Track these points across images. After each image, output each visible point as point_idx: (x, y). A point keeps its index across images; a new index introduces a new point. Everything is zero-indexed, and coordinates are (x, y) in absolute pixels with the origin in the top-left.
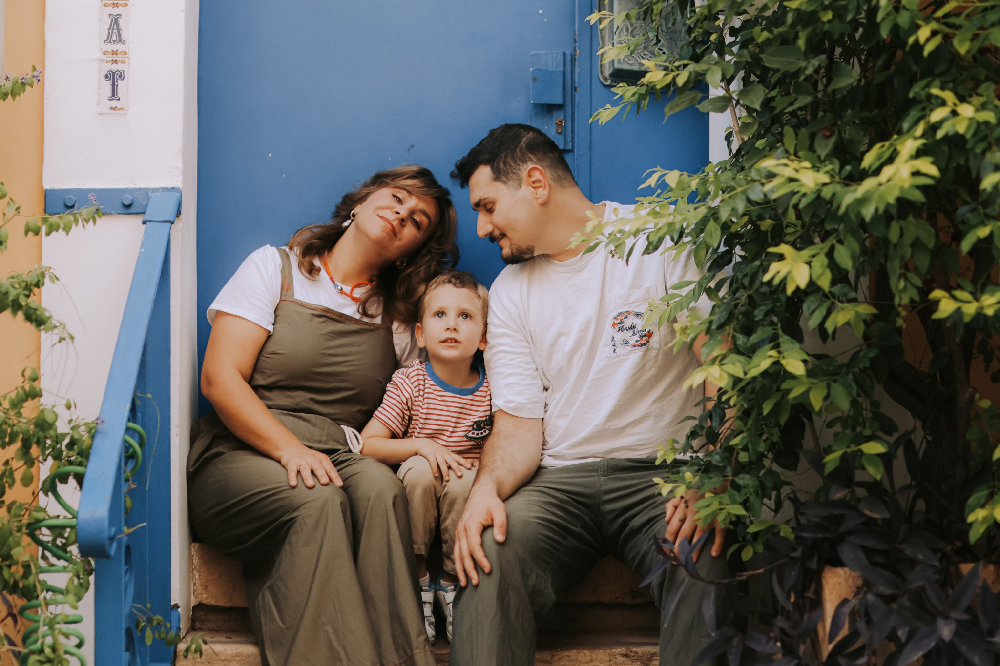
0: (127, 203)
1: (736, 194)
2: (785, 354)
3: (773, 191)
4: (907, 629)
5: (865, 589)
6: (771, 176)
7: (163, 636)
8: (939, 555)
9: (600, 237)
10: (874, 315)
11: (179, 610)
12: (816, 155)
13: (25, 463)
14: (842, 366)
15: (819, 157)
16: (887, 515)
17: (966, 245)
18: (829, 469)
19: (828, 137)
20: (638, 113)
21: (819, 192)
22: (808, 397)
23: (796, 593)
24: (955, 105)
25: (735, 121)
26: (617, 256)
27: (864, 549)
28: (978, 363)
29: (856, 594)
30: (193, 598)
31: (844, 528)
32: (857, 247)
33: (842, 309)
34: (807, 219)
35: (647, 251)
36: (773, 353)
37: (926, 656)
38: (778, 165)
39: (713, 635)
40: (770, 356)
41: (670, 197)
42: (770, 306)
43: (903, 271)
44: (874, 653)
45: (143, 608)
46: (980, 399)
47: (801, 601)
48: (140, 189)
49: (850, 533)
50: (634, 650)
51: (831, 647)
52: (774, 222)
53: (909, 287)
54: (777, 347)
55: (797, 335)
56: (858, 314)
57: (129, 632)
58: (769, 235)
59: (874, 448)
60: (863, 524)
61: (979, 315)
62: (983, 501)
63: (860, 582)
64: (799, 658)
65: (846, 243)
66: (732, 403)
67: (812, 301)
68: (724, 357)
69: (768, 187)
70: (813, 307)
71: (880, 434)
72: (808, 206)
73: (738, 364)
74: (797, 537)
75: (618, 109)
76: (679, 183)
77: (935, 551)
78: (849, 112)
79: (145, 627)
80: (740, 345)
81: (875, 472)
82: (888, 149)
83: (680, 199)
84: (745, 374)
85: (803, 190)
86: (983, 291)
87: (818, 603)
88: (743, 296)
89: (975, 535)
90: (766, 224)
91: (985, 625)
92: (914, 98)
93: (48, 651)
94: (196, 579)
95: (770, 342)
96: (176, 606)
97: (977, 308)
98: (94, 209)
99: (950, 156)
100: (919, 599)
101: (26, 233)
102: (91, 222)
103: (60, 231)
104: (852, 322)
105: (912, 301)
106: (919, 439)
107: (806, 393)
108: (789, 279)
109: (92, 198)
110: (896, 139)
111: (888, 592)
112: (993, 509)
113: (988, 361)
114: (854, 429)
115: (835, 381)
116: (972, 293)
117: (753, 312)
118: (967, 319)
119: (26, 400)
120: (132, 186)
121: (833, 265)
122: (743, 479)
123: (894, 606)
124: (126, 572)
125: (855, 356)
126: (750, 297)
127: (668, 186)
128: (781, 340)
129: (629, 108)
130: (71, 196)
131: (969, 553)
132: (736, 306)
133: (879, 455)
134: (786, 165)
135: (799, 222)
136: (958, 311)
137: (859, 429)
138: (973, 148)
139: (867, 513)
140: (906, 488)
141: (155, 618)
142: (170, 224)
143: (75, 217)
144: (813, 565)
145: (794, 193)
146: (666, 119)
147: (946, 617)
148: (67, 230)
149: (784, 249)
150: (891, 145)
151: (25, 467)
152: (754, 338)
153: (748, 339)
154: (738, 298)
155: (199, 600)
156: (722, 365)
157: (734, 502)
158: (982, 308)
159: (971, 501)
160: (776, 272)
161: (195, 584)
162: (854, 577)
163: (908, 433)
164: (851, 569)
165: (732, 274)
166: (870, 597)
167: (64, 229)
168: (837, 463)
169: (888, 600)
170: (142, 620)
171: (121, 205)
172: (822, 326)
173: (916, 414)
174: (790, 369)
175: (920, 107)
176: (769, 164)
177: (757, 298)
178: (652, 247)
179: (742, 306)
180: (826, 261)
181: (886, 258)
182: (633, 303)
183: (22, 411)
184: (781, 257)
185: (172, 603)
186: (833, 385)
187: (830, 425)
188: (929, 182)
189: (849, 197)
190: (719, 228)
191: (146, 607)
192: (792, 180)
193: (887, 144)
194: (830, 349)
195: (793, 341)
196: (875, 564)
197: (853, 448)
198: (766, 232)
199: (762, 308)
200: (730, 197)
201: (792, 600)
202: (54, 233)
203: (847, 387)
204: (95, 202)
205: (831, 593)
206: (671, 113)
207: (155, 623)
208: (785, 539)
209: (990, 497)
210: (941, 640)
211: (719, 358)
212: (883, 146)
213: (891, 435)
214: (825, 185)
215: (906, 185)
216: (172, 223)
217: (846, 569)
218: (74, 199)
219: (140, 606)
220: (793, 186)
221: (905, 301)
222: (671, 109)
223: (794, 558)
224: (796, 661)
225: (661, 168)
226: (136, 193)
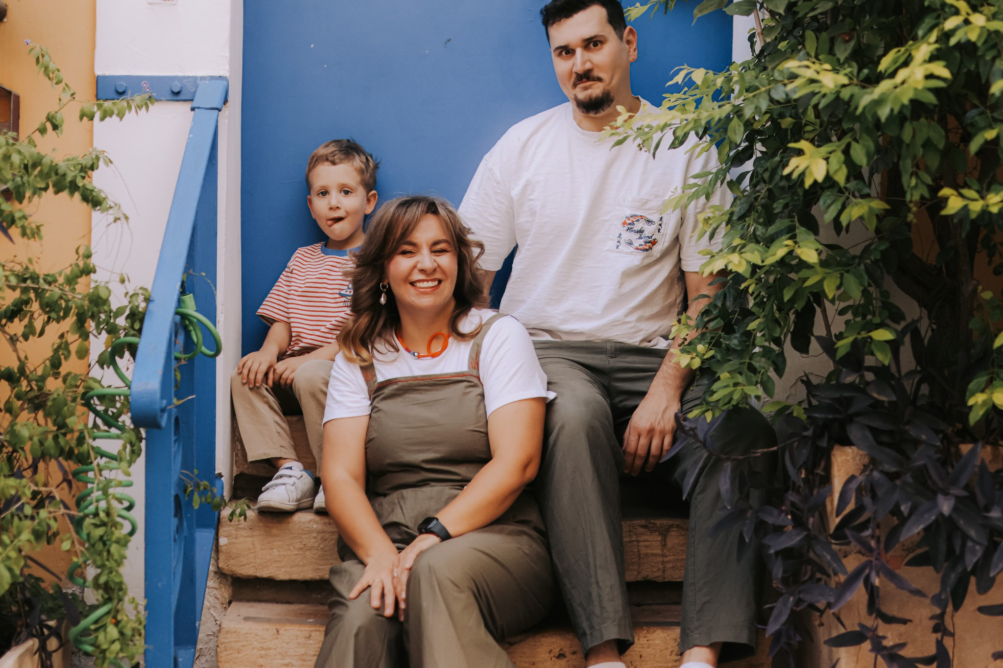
0: (176, 90)
1: (760, 93)
2: (801, 244)
3: (794, 91)
4: (909, 504)
5: (871, 467)
6: (793, 77)
7: (209, 500)
8: (941, 436)
9: (630, 132)
10: (886, 210)
11: (223, 479)
12: (835, 58)
13: (80, 337)
14: (854, 257)
15: (838, 60)
16: (894, 398)
17: (974, 146)
18: (840, 354)
19: (847, 42)
20: (665, 13)
21: (838, 92)
22: (822, 286)
23: (806, 470)
24: (968, 14)
25: (758, 23)
26: (644, 149)
27: (872, 429)
28: (981, 258)
29: (863, 471)
30: (235, 468)
31: (852, 410)
32: (871, 145)
33: (856, 204)
34: (825, 119)
35: (673, 146)
36: (790, 242)
37: (926, 529)
38: (799, 67)
39: (729, 508)
40: (787, 246)
41: (696, 95)
42: (788, 200)
43: (915, 169)
44: (878, 526)
45: (191, 475)
46: (983, 291)
47: (811, 477)
48: (188, 77)
49: (858, 414)
50: (652, 521)
51: (838, 520)
52: (794, 121)
53: (920, 185)
54: (793, 237)
55: (812, 226)
56: (871, 209)
57: (177, 497)
58: (789, 132)
59: (882, 335)
60: (870, 406)
61: (985, 213)
62: (983, 386)
63: (866, 460)
64: (808, 529)
65: (861, 141)
66: (750, 290)
67: (829, 195)
68: (744, 246)
69: (790, 87)
70: (829, 202)
71: (888, 322)
72: (827, 106)
73: (756, 252)
74: (809, 417)
75: (646, 8)
76: (705, 81)
77: (937, 432)
78: (868, 17)
79: (192, 492)
80: (759, 236)
81: (884, 358)
82: (904, 54)
83: (705, 97)
84: (763, 262)
85: (823, 91)
86: (988, 190)
87: (827, 479)
88: (763, 189)
89: (974, 417)
90: (787, 122)
91: (982, 501)
92: (929, 6)
93: (102, 515)
94: (238, 450)
95: (788, 233)
96: (220, 475)
97: (983, 206)
98: (147, 96)
99: (961, 62)
100: (921, 475)
101: (81, 118)
102: (144, 108)
103: (114, 116)
104: (866, 216)
105: (922, 197)
106: (925, 328)
107: (820, 283)
108: (807, 173)
109: (145, 85)
110: (911, 45)
111: (894, 469)
112: (992, 393)
113: (991, 255)
114: (864, 317)
115: (848, 272)
116: (978, 192)
117: (773, 204)
118: (973, 216)
119: (81, 276)
120: (181, 74)
121: (849, 161)
122: (759, 362)
123: (898, 482)
124: (176, 441)
125: (866, 249)
126: (769, 190)
127: (695, 83)
128: (797, 231)
129: (656, 8)
130: (122, 83)
131: (968, 434)
132: (756, 199)
133: (887, 342)
134: (808, 67)
135: (818, 120)
136: (966, 207)
137: (869, 317)
138: (983, 56)
139: (875, 395)
140: (911, 373)
141: (202, 483)
142: (217, 111)
143: (128, 103)
144: (824, 443)
145: (814, 94)
146: (695, 21)
147: (946, 494)
148: (121, 116)
149: (803, 145)
150: (907, 50)
151: (80, 340)
152: (772, 229)
153: (767, 230)
154: (759, 191)
155: (241, 469)
156: (742, 253)
157: (750, 383)
158: (988, 206)
159: (972, 386)
160: (795, 165)
161: (237, 455)
162: (861, 456)
163: (914, 322)
164: (858, 447)
165: (753, 168)
166: (876, 474)
167: (118, 115)
168: (848, 349)
169: (892, 477)
170: (189, 486)
171: (170, 92)
172: (836, 220)
173: (922, 304)
174: (804, 257)
175: (935, 15)
176: (792, 65)
177: (777, 192)
178: (678, 142)
179: (762, 199)
180: (842, 157)
181: (899, 157)
183: (76, 287)
184: (800, 152)
185: (217, 472)
186: (846, 275)
187: (842, 312)
188: (941, 84)
189: (866, 98)
190: (742, 125)
191: (193, 473)
192: (812, 81)
193: (903, 49)
194: (843, 241)
195: (810, 232)
196: (881, 443)
197: (864, 334)
198: (787, 130)
199: (781, 201)
200: (754, 96)
201: (803, 476)
202: (108, 119)
203: (859, 277)
204: (148, 90)
205: (839, 470)
206: (699, 15)
207: (202, 488)
208: (797, 418)
209: (990, 383)
210: (942, 514)
211: (739, 247)
212: (899, 51)
213: (899, 323)
214: (844, 86)
215: (920, 86)
216: (220, 110)
217: (854, 448)
218: (125, 85)
219: (187, 472)
220: (814, 88)
221: (916, 197)
222: (700, 11)
223: (805, 437)
224: (805, 533)
225: (688, 66)
226: (185, 81)
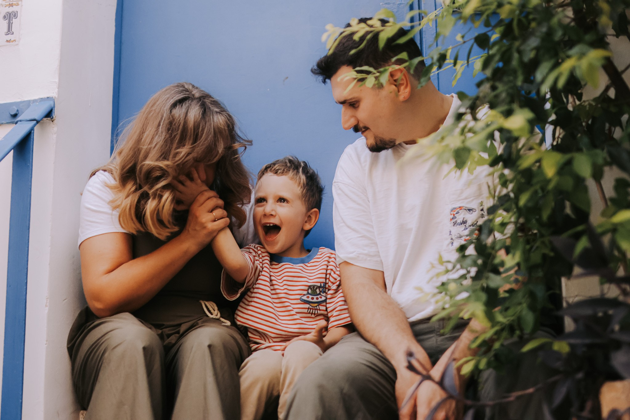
0: (13, 113)
48: (24, 101)
120: (19, 101)
142: (35, 122)
171: (10, 116)
182: (466, 198)
216: (39, 121)
226: (21, 104)
